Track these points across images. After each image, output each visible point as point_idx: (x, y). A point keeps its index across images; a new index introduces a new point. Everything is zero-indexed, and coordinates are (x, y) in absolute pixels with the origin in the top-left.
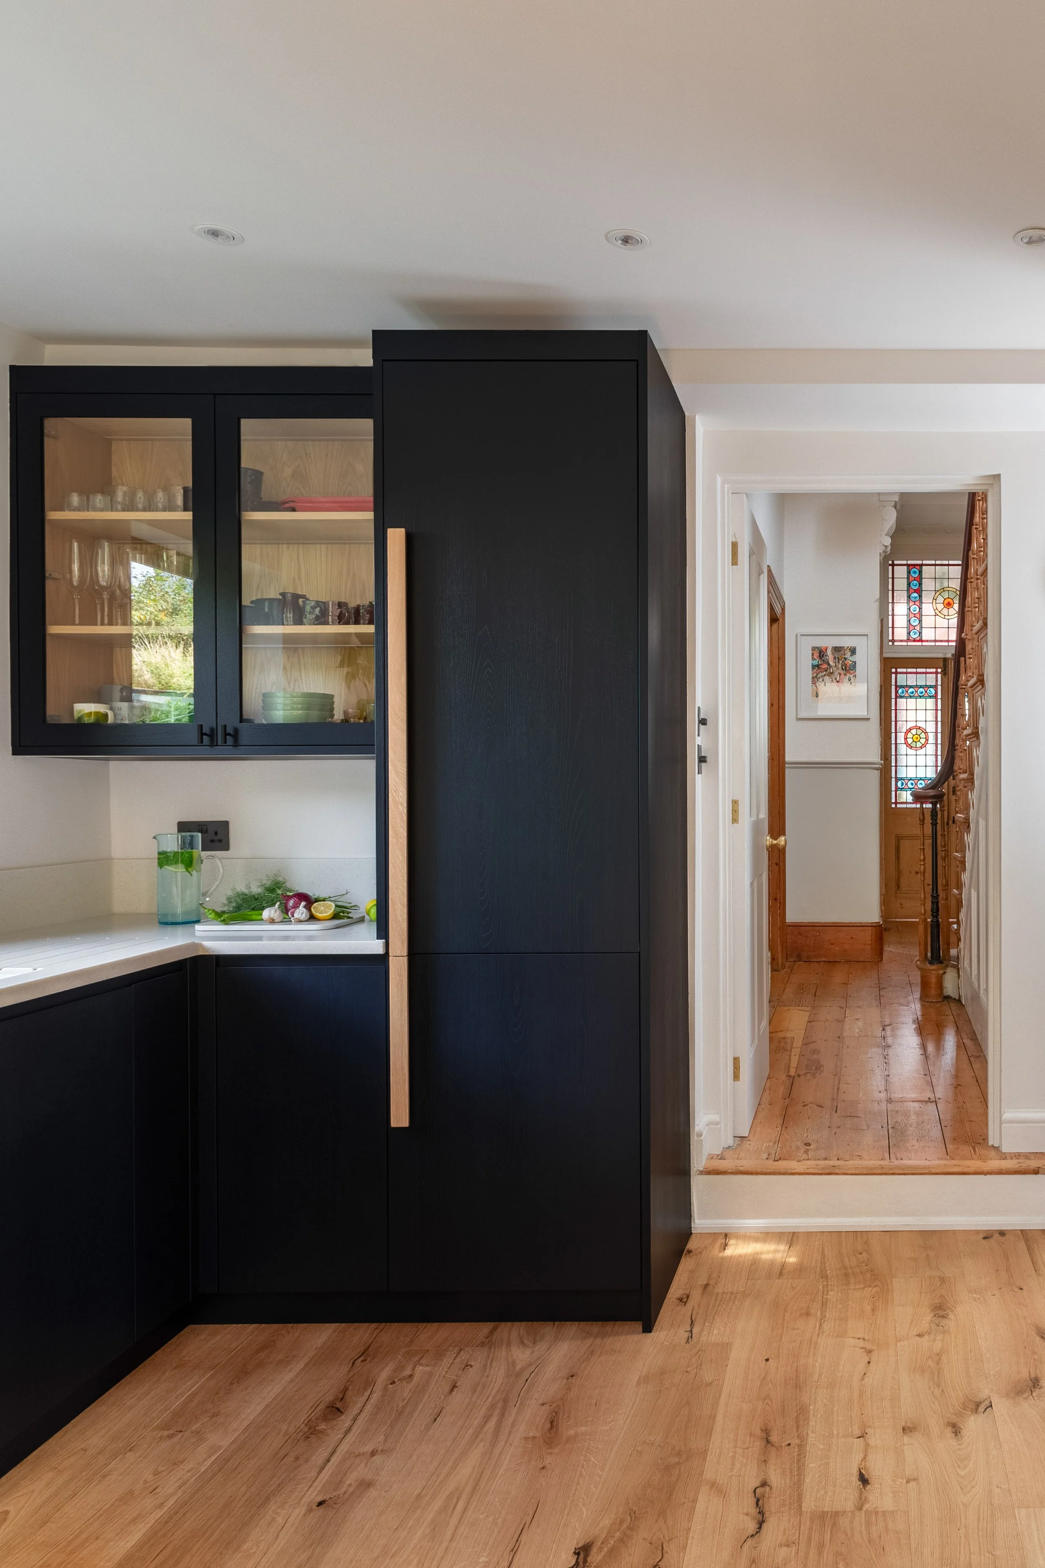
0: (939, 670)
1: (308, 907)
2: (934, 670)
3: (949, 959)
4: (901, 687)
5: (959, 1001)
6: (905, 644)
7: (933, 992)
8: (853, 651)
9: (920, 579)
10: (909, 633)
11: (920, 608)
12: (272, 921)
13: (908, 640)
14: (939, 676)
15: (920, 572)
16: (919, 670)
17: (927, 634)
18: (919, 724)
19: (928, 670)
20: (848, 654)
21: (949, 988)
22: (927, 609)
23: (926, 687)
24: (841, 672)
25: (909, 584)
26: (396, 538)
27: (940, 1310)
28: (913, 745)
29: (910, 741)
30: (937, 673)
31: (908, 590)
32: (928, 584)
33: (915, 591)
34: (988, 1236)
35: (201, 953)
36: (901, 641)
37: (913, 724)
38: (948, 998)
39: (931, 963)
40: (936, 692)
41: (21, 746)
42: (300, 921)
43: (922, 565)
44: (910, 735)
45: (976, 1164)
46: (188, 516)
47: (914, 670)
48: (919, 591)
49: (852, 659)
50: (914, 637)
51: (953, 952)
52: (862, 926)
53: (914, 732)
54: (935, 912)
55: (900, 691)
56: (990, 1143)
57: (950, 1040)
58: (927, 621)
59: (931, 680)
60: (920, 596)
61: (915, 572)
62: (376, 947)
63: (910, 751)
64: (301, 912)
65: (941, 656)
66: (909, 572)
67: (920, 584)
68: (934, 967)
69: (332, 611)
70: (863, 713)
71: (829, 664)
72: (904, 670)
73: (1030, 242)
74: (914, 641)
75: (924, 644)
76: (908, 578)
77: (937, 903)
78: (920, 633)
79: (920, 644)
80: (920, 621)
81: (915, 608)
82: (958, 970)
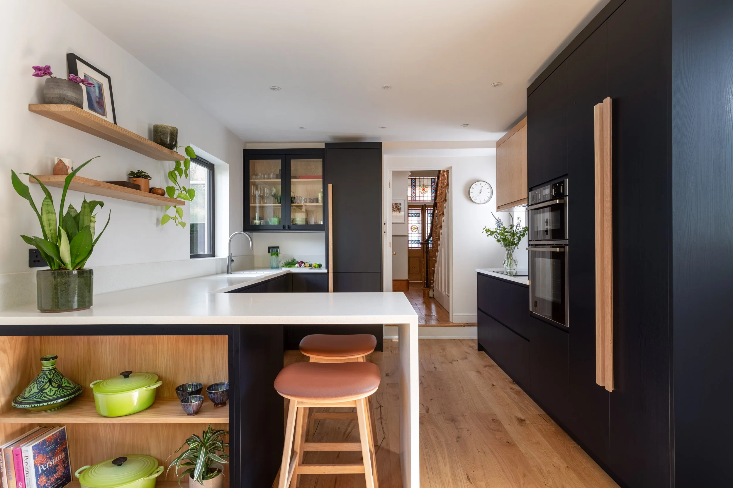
0: (421, 209)
1: (304, 264)
2: (419, 209)
3: (431, 287)
4: (410, 214)
5: (434, 298)
6: (411, 201)
7: (427, 295)
8: (400, 204)
9: (415, 182)
10: (412, 198)
11: (415, 191)
12: (298, 267)
13: (412, 200)
14: (421, 210)
15: (415, 180)
16: (415, 209)
17: (417, 198)
18: (415, 225)
19: (418, 209)
20: (399, 205)
21: (431, 294)
22: (417, 191)
23: (417, 214)
24: (397, 210)
25: (412, 184)
26: (330, 186)
27: (444, 349)
28: (413, 230)
29: (412, 229)
30: (420, 210)
31: (412, 186)
32: (417, 184)
33: (414, 186)
34: (451, 340)
35: (290, 272)
36: (410, 200)
37: (413, 224)
38: (430, 297)
39: (426, 288)
40: (420, 215)
41: (245, 230)
42: (303, 267)
43: (416, 178)
44: (412, 228)
45: (447, 325)
46: (280, 180)
47: (413, 209)
48: (415, 186)
49: (400, 206)
50: (414, 199)
51: (432, 286)
52: (403, 280)
53: (413, 227)
54: (427, 274)
55: (409, 215)
56: (450, 321)
57: (433, 306)
58: (417, 195)
59: (418, 212)
60: (415, 187)
61: (413, 180)
62: (326, 271)
63: (412, 232)
64: (303, 265)
65: (421, 205)
66: (412, 180)
67: (415, 184)
68: (426, 289)
69: (308, 200)
70: (403, 221)
71: (394, 208)
72: (411, 209)
73: (465, 126)
74: (413, 200)
75: (416, 201)
76: (412, 182)
77: (428, 272)
78: (415, 198)
79: (415, 201)
80: (415, 195)
81: (414, 191)
82: (433, 289)
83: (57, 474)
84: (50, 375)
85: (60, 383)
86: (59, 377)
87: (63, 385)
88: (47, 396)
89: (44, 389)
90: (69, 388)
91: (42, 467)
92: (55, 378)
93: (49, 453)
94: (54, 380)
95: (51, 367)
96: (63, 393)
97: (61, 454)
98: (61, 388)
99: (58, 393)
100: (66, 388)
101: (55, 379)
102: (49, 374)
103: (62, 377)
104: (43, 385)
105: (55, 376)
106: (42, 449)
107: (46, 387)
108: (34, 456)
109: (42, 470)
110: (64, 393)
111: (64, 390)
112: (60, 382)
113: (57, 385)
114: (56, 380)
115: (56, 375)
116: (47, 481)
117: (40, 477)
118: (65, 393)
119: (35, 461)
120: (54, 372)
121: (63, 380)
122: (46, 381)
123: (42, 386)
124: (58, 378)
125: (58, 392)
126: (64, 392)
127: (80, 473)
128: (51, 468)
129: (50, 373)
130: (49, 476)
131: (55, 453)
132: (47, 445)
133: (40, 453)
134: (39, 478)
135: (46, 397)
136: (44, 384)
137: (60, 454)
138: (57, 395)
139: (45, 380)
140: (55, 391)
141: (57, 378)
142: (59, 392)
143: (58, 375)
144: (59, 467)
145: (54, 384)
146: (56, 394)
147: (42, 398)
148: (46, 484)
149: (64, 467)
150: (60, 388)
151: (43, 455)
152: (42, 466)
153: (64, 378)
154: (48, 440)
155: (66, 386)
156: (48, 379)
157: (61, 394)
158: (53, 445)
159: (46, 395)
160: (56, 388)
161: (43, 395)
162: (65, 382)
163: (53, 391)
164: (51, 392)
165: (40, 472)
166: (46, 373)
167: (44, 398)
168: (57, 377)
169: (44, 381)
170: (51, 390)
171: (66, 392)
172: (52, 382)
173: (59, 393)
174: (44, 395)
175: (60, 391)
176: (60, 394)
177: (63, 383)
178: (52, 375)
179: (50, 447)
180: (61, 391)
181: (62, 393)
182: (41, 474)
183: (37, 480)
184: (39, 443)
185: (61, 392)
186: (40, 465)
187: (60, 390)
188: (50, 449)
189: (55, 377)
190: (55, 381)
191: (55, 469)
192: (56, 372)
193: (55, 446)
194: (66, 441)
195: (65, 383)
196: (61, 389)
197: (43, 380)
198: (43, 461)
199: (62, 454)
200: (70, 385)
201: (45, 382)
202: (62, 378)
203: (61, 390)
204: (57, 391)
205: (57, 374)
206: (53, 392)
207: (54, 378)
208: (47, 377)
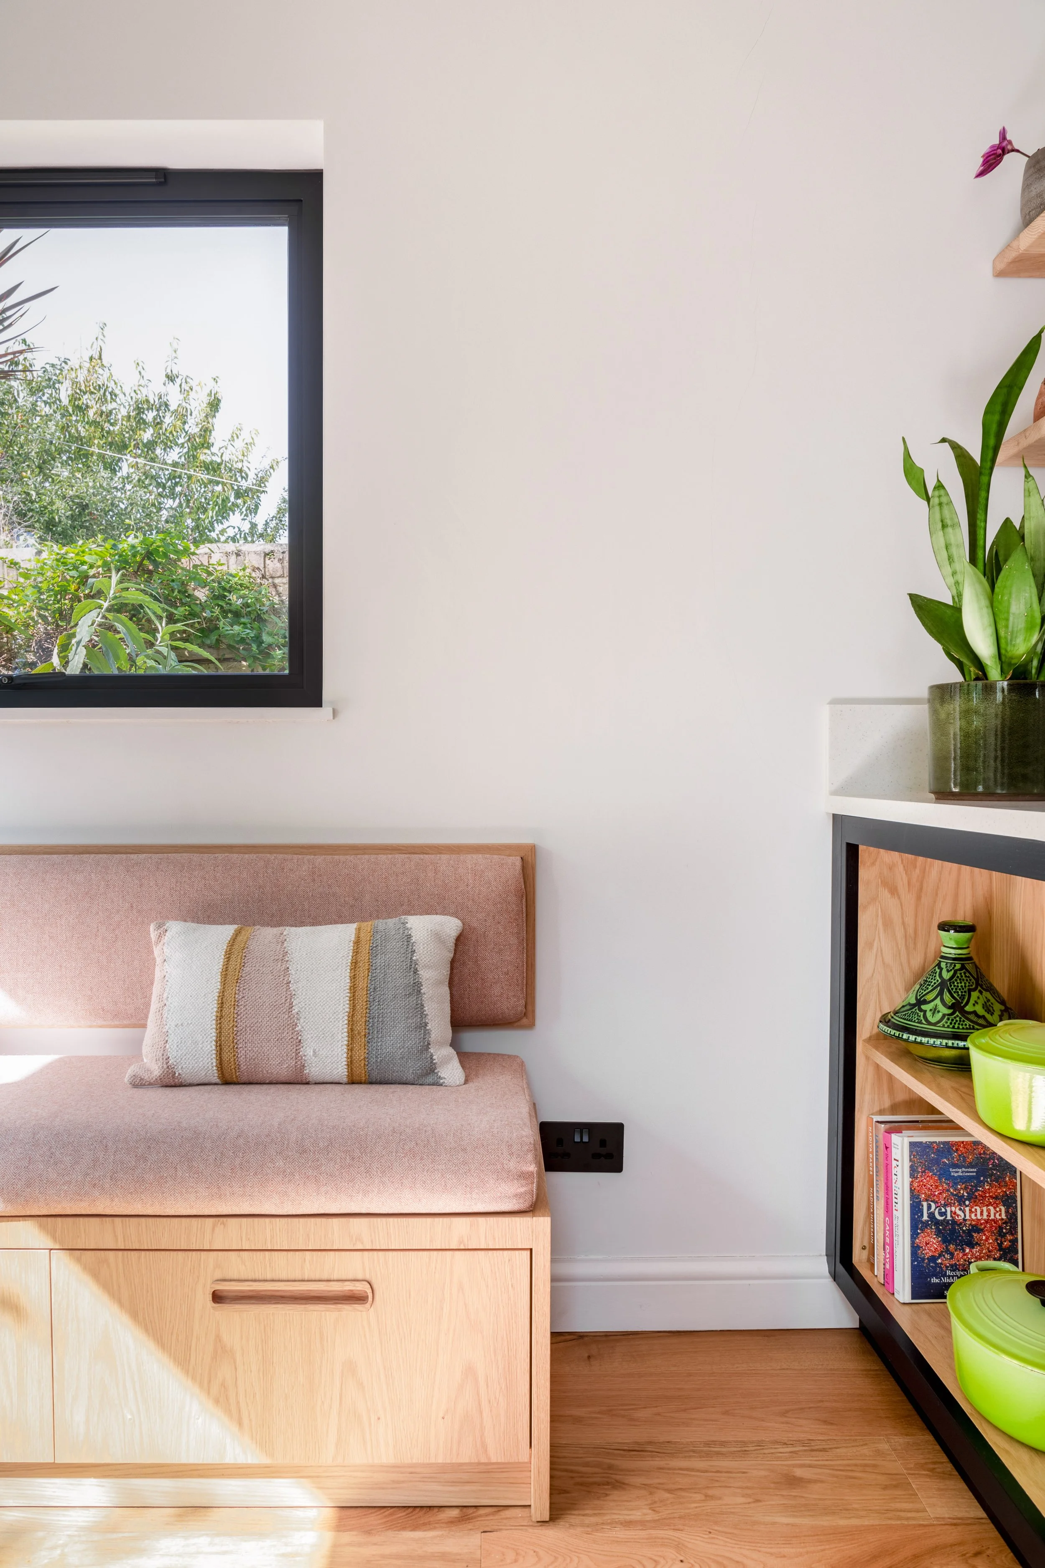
83: (974, 1250)
84: (948, 971)
85: (963, 1000)
86: (967, 984)
87: (967, 1008)
88: (924, 1021)
89: (926, 1002)
90: (981, 1021)
91: (932, 1210)
92: (956, 984)
93: (956, 1184)
94: (951, 986)
95: (953, 951)
96: (958, 1028)
97: (995, 1208)
98: (959, 1013)
99: (947, 1023)
100: (972, 1017)
101: (955, 986)
102: (946, 967)
103: (974, 986)
104: (927, 991)
105: (958, 977)
106: (937, 1162)
107: (929, 997)
108: (913, 1170)
109: (931, 1216)
110: (961, 1027)
111: (964, 1021)
112: (963, 997)
113: (954, 1001)
114: (956, 989)
115: (962, 976)
116: (942, 1252)
117: (923, 1231)
118: (963, 1028)
119: (912, 1182)
120: (958, 966)
121: (975, 995)
122: (935, 983)
123: (924, 993)
124: (963, 984)
125: (948, 1019)
126: (962, 1025)
127: (982, 1270)
128: (959, 1225)
129: (949, 965)
130: (950, 1243)
131: (976, 1194)
132: (953, 1158)
133: (929, 1169)
134: (919, 1231)
135: (920, 1023)
136: (930, 988)
137: (990, 1204)
138: (944, 1026)
139: (935, 980)
140: (944, 1015)
141: (960, 985)
142: (950, 1021)
143: (966, 976)
144: (984, 1238)
145: (947, 997)
146: (941, 1024)
147: (914, 1022)
148: (939, 1258)
149: (1000, 1245)
150: (957, 1013)
151: (940, 1179)
152: (933, 1205)
153: (981, 992)
154: (957, 1150)
155: (975, 1013)
156: (940, 981)
157: (953, 1027)
158: (973, 1170)
159: (922, 1018)
160: (949, 1008)
161: (918, 1016)
162: (979, 1001)
163: (939, 1012)
164: (934, 1014)
165: (925, 1217)
166: (942, 963)
167: (918, 1023)
168: (961, 983)
169: (932, 982)
170: (935, 1011)
171: (967, 1029)
172: (945, 990)
173: (951, 1023)
174: (920, 1016)
175: (952, 1020)
176: (951, 1026)
177: (972, 1001)
178: (952, 973)
179: (960, 1170)
180: (957, 1021)
181: (956, 1026)
182: (926, 1225)
183: (914, 1235)
184: (932, 1143)
185: (955, 1023)
186: (927, 1200)
187: (955, 1018)
188: (960, 1174)
189: (956, 980)
190: (952, 989)
191: (969, 1233)
192: (963, 967)
193: (977, 1177)
194: (1016, 1179)
195: (974, 1005)
196: (958, 1016)
197: (932, 979)
198: (936, 1194)
199: (998, 1209)
200: (988, 1016)
201: (933, 986)
202: (974, 990)
203: (958, 1019)
204: (946, 1017)
205: (965, 973)
206: (938, 1016)
207: (954, 983)
208: (940, 975)
